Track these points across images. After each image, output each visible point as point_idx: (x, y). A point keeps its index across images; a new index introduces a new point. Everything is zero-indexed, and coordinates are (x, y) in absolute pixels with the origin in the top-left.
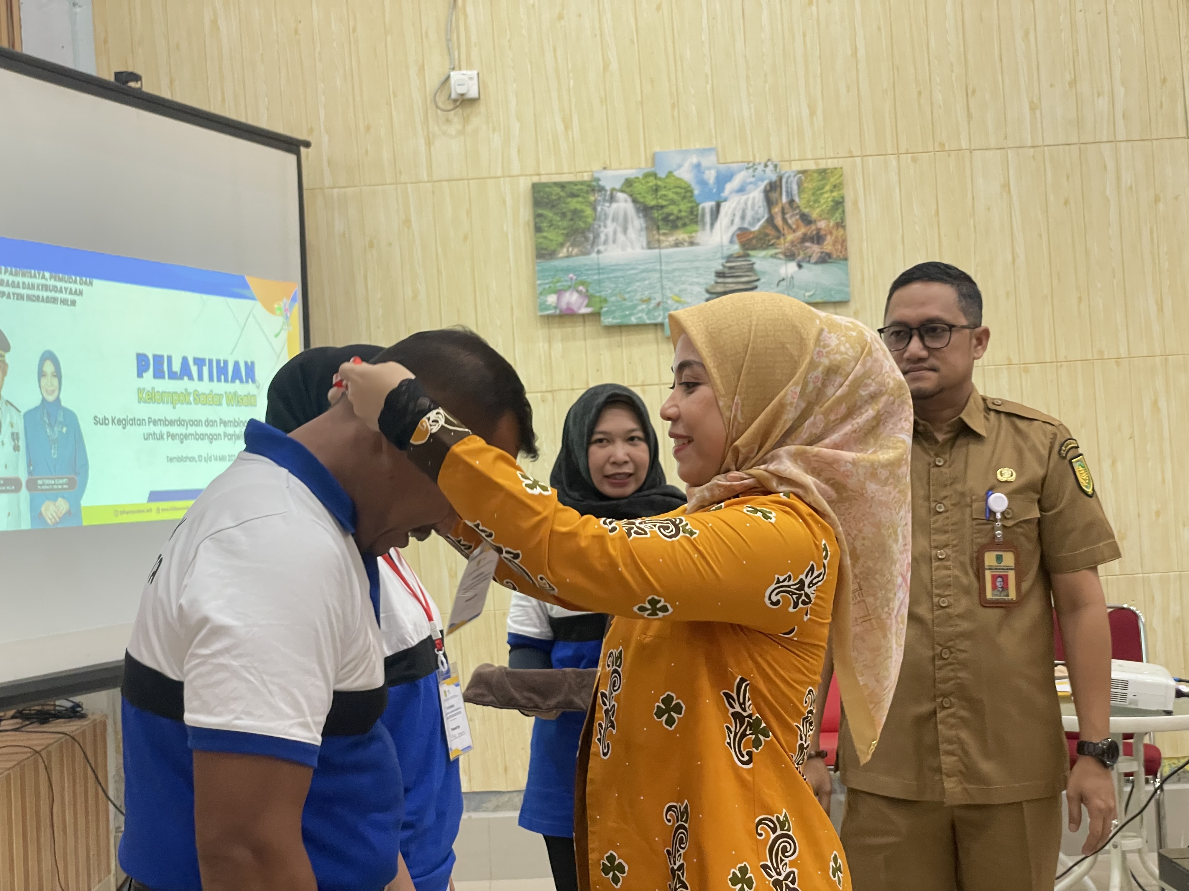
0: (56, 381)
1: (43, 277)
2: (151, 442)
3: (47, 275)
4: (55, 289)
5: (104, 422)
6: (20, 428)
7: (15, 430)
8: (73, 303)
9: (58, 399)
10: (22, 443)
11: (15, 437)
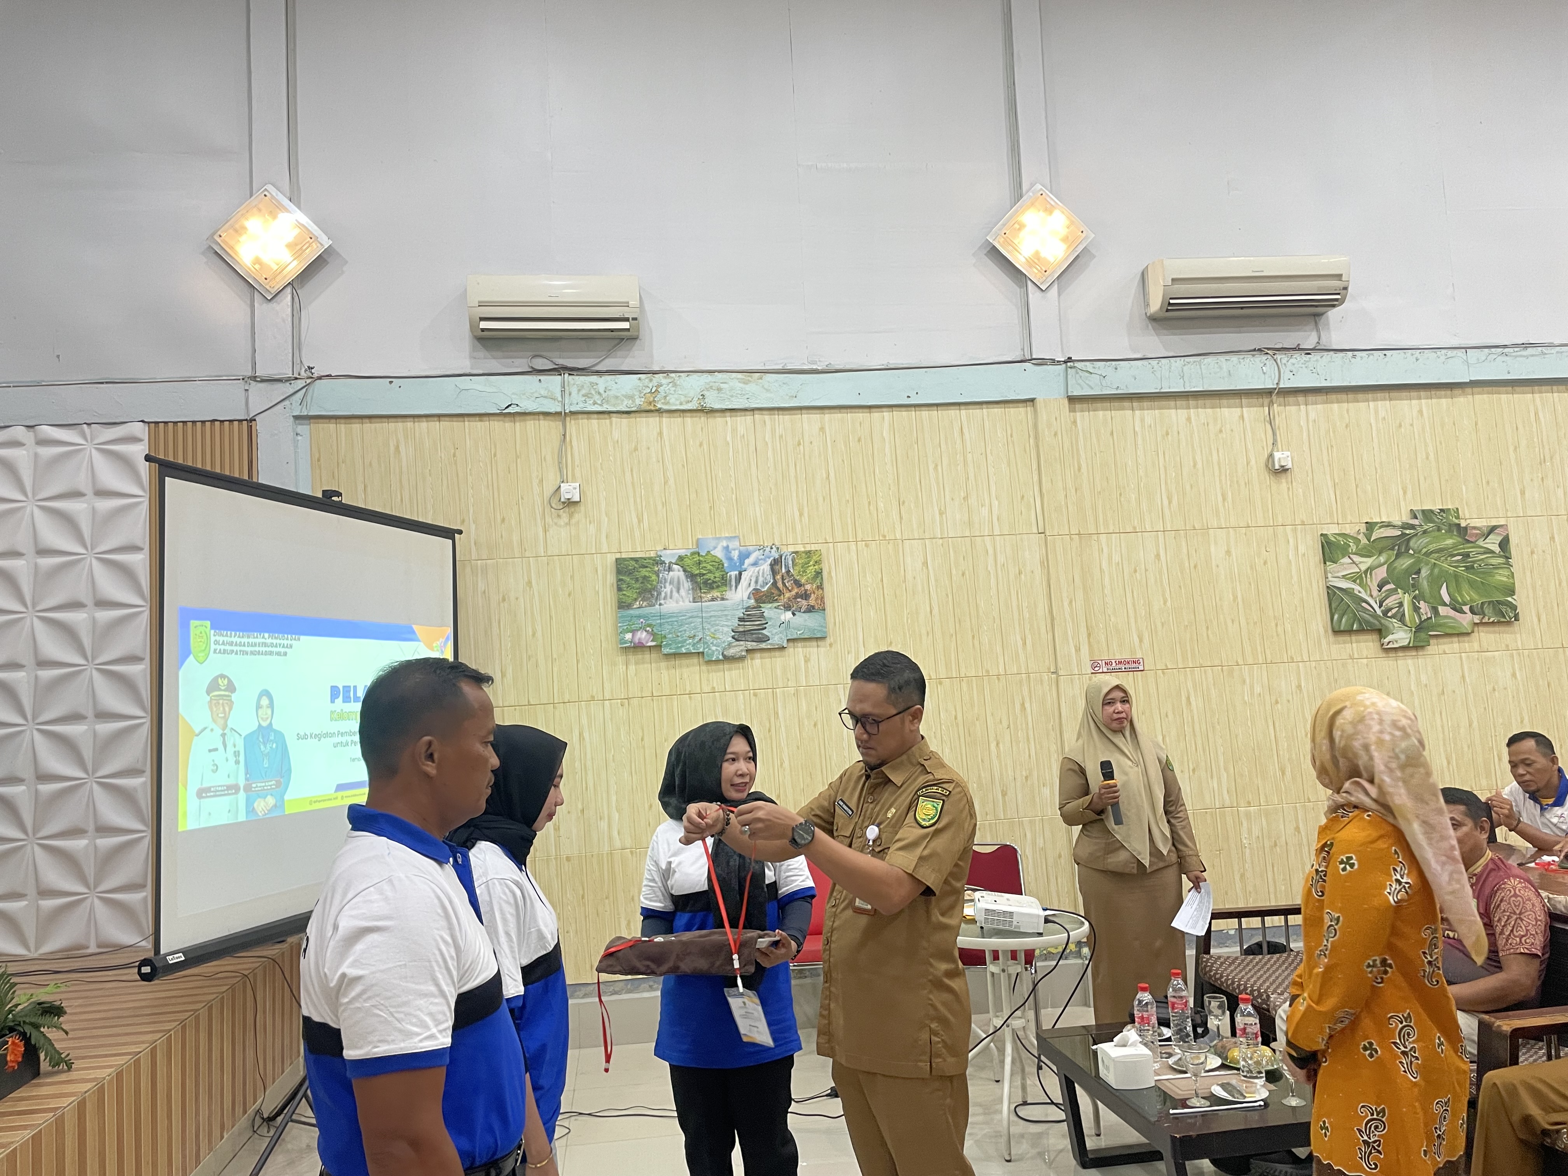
0: (269, 712)
1: (263, 637)
2: (339, 748)
3: (266, 635)
4: (272, 645)
5: (305, 737)
6: (241, 747)
7: (236, 749)
8: (285, 654)
9: (271, 724)
10: (242, 759)
11: (237, 754)
